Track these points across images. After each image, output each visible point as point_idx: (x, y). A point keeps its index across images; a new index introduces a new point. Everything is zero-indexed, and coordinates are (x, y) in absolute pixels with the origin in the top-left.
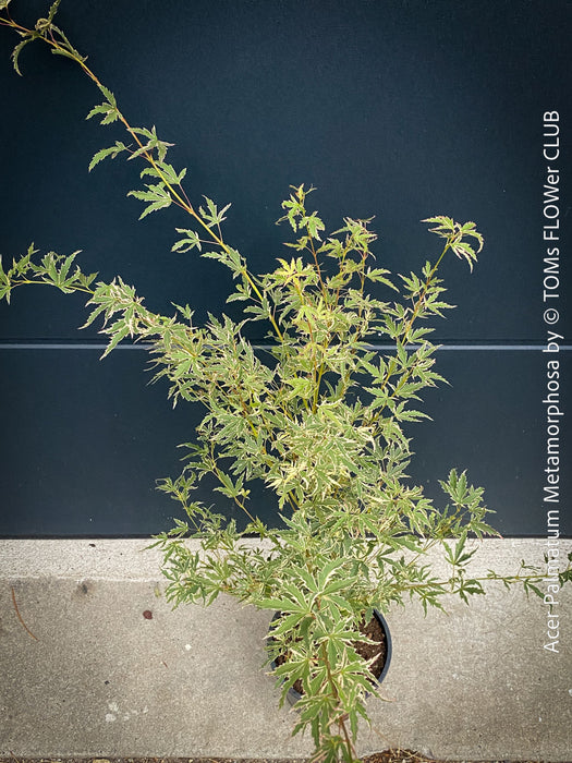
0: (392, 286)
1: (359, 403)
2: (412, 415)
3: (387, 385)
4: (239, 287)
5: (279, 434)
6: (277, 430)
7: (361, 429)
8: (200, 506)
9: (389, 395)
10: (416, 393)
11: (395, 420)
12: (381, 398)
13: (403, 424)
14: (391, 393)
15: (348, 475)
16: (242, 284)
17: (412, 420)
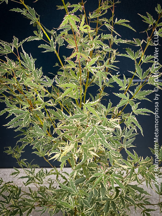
0: (131, 28)
1: (110, 104)
2: (143, 111)
3: (128, 92)
4: (35, 32)
5: (58, 124)
6: (57, 121)
7: (112, 120)
8: (25, 161)
9: (130, 98)
10: (147, 97)
11: (133, 114)
12: (125, 100)
13: (139, 117)
14: (131, 97)
15: (104, 149)
16: (37, 30)
17: (144, 114)
